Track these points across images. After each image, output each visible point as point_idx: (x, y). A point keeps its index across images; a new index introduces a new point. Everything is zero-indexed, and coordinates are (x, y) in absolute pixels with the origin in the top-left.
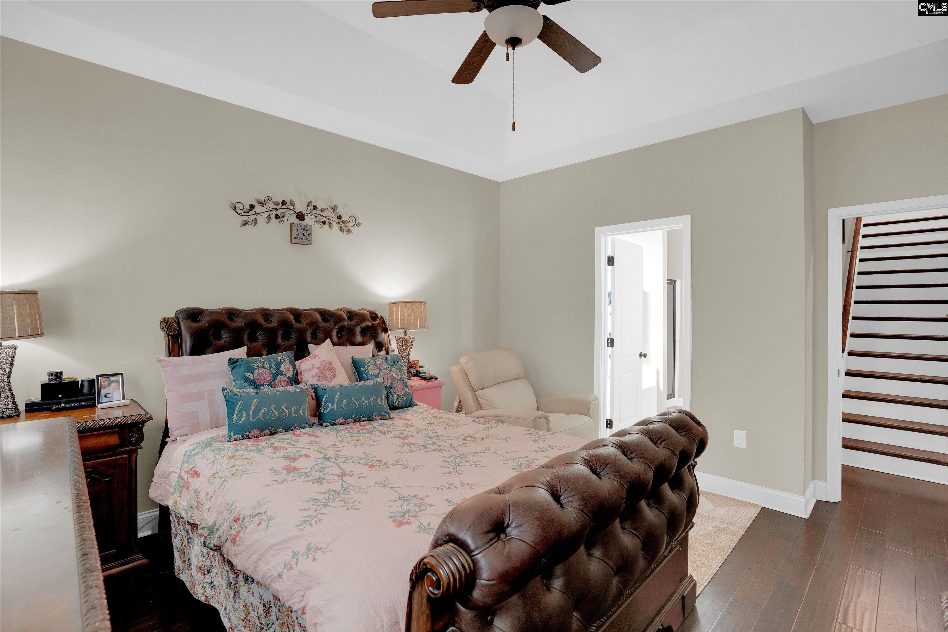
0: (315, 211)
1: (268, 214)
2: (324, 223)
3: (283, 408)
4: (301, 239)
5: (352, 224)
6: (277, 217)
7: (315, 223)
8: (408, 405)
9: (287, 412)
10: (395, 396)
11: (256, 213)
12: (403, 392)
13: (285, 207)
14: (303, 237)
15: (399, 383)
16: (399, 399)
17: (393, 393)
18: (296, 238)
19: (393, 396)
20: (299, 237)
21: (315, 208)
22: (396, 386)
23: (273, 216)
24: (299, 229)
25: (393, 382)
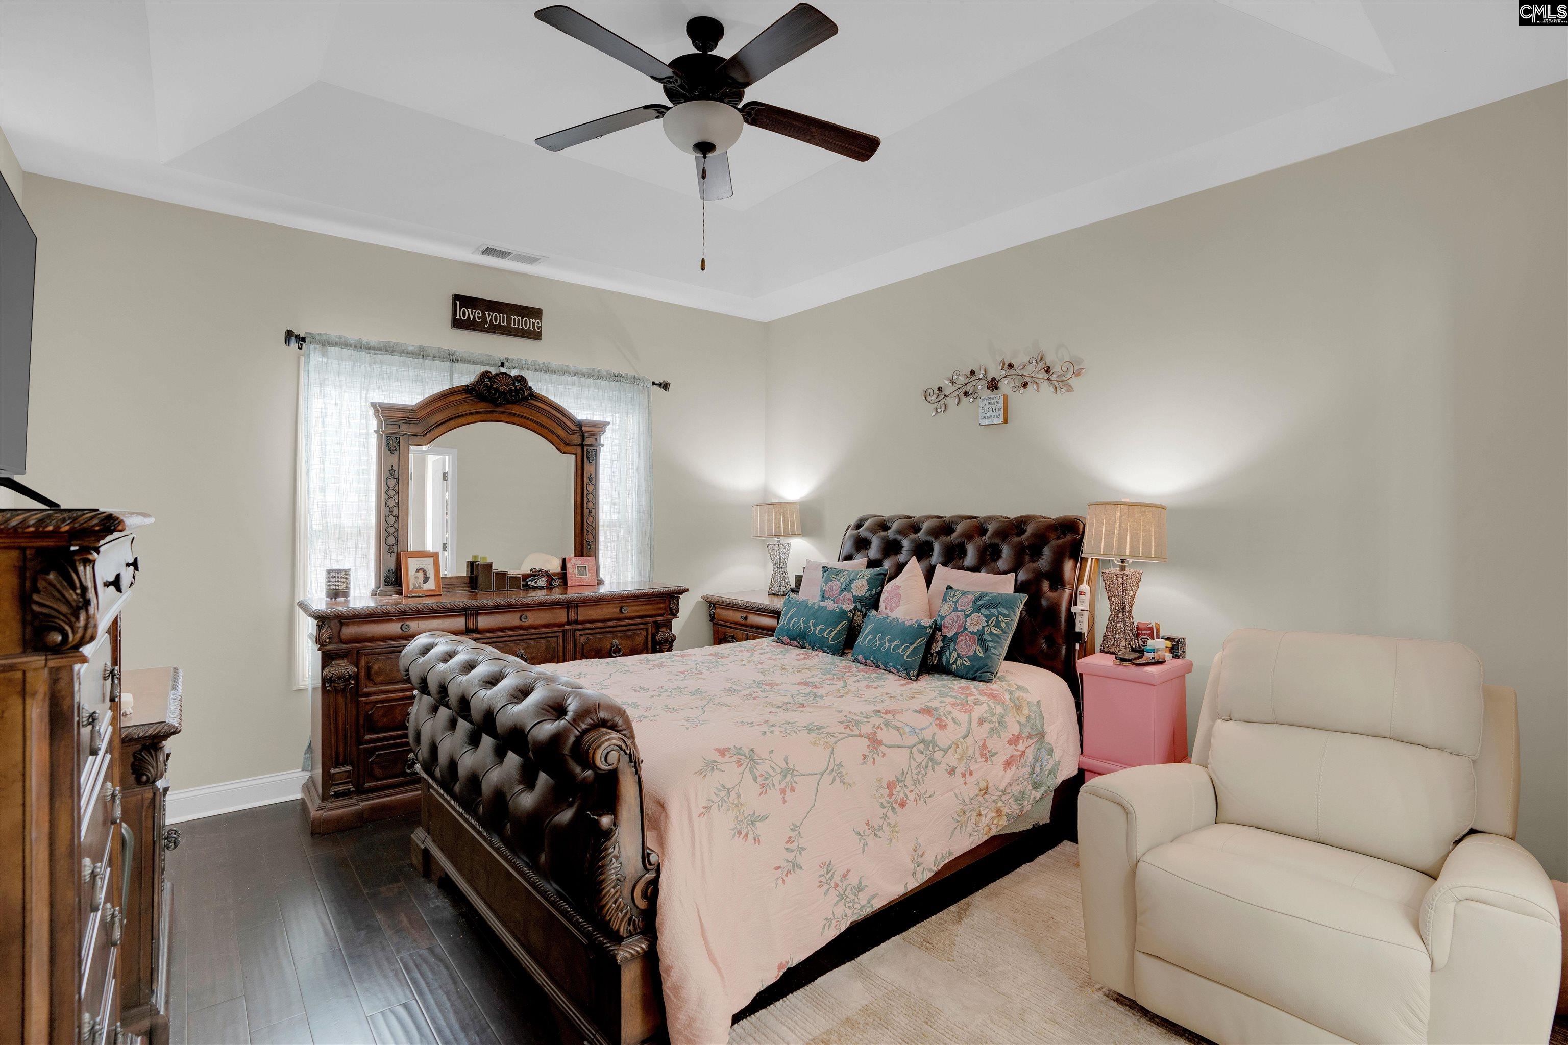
0: (1012, 372)
1: (956, 393)
2: (1025, 385)
3: (811, 623)
4: (990, 417)
5: (1069, 374)
6: (966, 394)
7: (1015, 389)
8: (970, 675)
9: (812, 628)
10: (955, 654)
11: (946, 396)
12: (971, 653)
13: (974, 378)
14: (993, 414)
15: (969, 637)
16: (959, 662)
17: (952, 648)
18: (984, 418)
19: (950, 654)
20: (986, 415)
21: (1011, 366)
22: (962, 640)
23: (962, 395)
24: (987, 404)
25: (959, 633)
